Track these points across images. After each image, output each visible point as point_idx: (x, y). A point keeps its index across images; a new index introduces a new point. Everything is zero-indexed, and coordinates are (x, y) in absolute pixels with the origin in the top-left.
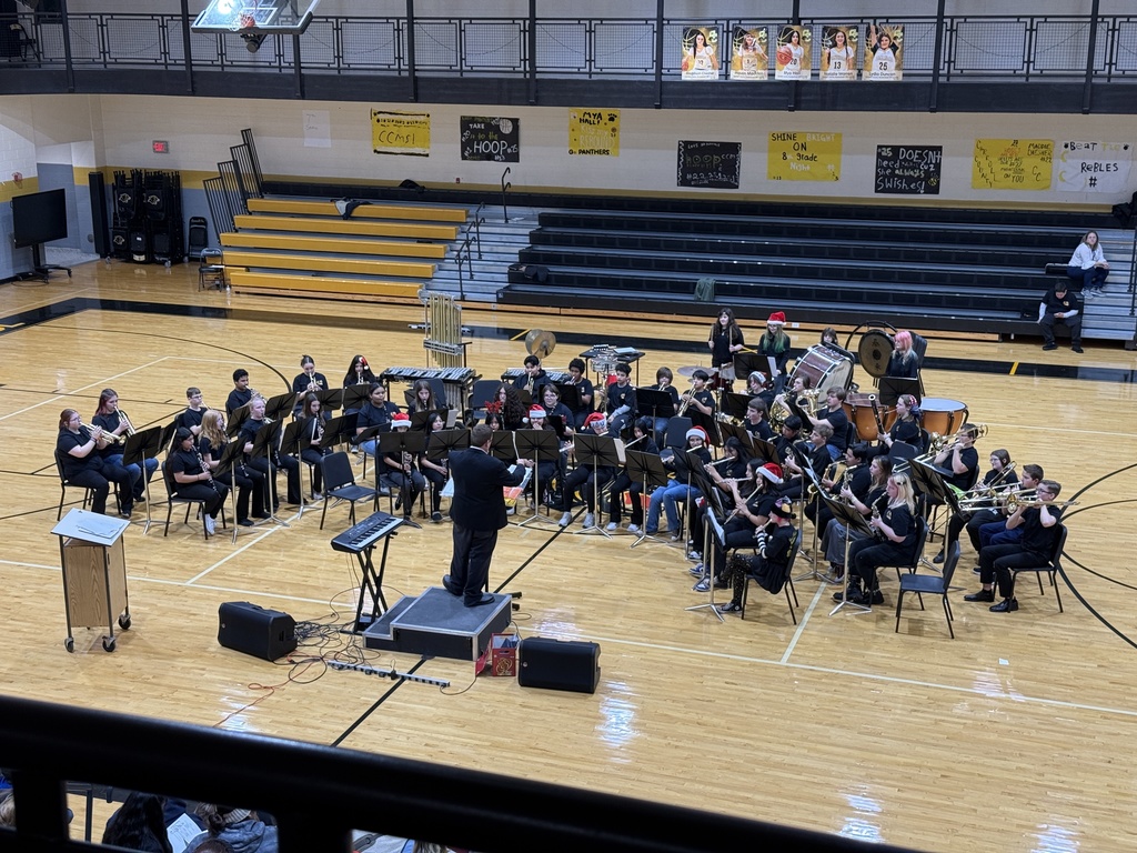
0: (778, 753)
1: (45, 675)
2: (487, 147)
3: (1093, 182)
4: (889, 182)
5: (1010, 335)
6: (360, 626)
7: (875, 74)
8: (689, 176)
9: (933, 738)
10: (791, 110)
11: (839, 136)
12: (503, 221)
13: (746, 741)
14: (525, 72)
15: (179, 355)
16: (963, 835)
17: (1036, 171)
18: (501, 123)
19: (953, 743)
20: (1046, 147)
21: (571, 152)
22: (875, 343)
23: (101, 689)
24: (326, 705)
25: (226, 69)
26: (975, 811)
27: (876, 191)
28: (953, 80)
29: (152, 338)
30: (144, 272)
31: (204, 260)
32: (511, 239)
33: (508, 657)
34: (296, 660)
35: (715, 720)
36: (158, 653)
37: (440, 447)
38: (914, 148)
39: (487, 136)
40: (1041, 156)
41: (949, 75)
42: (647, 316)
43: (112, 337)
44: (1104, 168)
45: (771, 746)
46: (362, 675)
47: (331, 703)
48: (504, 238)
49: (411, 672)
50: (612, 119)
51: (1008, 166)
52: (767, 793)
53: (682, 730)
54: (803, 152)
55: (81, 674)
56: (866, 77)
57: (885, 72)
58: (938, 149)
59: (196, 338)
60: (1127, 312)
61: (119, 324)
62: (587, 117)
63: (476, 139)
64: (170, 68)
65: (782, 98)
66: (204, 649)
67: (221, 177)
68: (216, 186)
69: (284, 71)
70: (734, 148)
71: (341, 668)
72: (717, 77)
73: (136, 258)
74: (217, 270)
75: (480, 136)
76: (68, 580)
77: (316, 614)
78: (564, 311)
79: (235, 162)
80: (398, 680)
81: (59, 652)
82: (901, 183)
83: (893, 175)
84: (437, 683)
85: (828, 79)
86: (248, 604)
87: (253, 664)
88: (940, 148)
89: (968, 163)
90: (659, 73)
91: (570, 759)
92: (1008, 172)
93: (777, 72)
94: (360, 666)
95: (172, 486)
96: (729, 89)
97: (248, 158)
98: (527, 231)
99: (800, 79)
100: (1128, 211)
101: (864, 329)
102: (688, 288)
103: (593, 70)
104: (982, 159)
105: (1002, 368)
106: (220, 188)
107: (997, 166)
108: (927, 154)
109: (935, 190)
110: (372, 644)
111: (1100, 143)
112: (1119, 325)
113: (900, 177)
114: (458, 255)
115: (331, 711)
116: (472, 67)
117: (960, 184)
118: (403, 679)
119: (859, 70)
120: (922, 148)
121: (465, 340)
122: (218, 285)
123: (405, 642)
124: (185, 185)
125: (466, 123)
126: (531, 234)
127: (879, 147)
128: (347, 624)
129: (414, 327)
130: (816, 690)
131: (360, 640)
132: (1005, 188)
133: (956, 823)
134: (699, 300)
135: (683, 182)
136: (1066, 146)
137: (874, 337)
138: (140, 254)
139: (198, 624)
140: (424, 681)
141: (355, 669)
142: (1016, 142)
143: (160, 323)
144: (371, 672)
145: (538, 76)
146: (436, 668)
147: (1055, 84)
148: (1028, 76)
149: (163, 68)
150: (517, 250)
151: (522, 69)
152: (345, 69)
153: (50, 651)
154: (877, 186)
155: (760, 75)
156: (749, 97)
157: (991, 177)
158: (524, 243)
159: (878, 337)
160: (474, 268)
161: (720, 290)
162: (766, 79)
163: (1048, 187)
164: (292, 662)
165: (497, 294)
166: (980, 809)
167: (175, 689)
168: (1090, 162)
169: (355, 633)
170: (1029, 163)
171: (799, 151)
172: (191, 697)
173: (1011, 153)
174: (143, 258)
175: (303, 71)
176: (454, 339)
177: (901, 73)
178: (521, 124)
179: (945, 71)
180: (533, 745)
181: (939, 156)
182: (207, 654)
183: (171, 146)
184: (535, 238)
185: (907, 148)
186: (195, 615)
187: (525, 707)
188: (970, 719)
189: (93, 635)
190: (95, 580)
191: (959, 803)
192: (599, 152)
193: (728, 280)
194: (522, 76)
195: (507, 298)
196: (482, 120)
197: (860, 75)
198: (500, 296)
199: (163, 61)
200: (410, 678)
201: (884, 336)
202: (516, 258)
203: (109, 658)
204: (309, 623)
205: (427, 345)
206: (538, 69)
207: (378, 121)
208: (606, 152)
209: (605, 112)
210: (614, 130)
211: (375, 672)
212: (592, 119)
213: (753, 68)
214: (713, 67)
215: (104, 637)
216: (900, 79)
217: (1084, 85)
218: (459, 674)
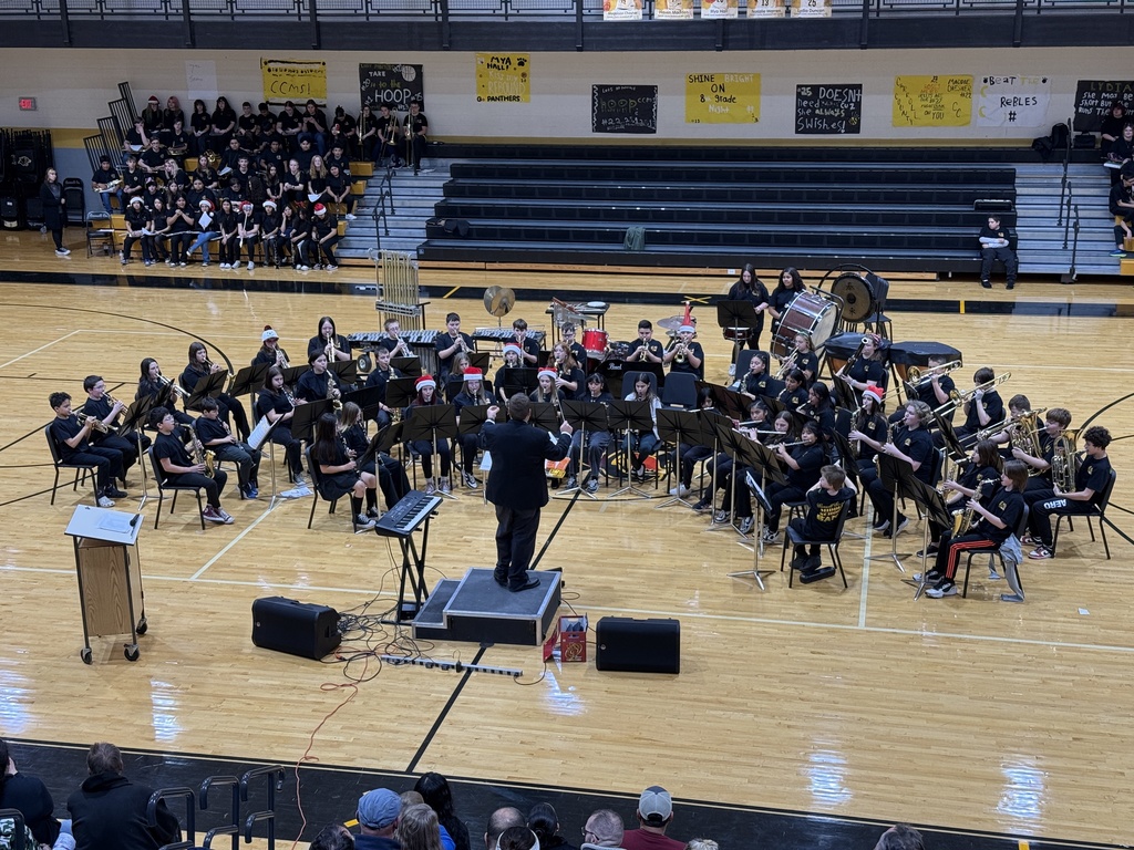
0: (897, 725)
1: (68, 692)
2: (389, 96)
3: (1012, 116)
4: (809, 122)
5: (947, 274)
6: (404, 615)
7: (804, 10)
8: (604, 122)
9: (1048, 698)
10: (719, 49)
11: (757, 76)
12: (413, 174)
13: (860, 716)
14: (437, 15)
15: (91, 328)
16: (1122, 802)
17: (956, 107)
18: (403, 70)
19: (1069, 703)
20: (966, 82)
21: (480, 99)
22: (849, 287)
23: (138, 703)
24: (397, 706)
25: (106, 18)
26: (1122, 774)
27: (797, 132)
28: (882, 15)
29: (54, 310)
30: (17, 239)
31: (91, 225)
32: (423, 192)
33: (577, 641)
34: (347, 656)
35: (817, 694)
36: (189, 659)
37: (474, 422)
38: (834, 87)
39: (389, 83)
40: (961, 92)
41: (878, 11)
42: (577, 267)
43: (8, 311)
44: (1023, 102)
45: (887, 719)
46: (423, 669)
47: (401, 702)
48: (416, 192)
49: (475, 662)
50: (521, 64)
51: (928, 103)
52: (902, 771)
53: (787, 707)
54: (720, 94)
55: (109, 688)
56: (795, 14)
57: (814, 9)
58: (858, 87)
59: (103, 309)
60: (1060, 245)
61: (11, 297)
62: (495, 62)
63: (377, 87)
64: (42, 18)
65: (709, 38)
66: (239, 651)
67: (102, 135)
68: (97, 145)
69: (170, 18)
70: (650, 91)
71: (398, 662)
72: (641, 17)
73: (8, 224)
74: (106, 234)
75: (381, 85)
76: (85, 586)
77: (347, 604)
78: (489, 266)
79: (115, 118)
80: (464, 673)
81: (75, 664)
82: (822, 123)
83: (813, 115)
84: (509, 673)
85: (755, 17)
86: (282, 599)
87: (299, 664)
88: (860, 86)
89: (889, 100)
90: (580, 14)
91: (683, 747)
92: (928, 109)
93: (703, 11)
94: (418, 660)
95: (161, 473)
96: (654, 29)
97: (126, 112)
98: (441, 184)
99: (727, 17)
100: (1049, 145)
101: (836, 274)
102: (617, 237)
103: (510, 12)
104: (902, 97)
105: (949, 307)
106: (102, 147)
107: (918, 103)
108: (847, 93)
109: (856, 130)
110: (422, 634)
111: (1019, 76)
112: (1053, 259)
113: (821, 117)
114: (375, 211)
115: (404, 712)
116: (378, 10)
117: (881, 122)
118: (470, 671)
119: (788, 7)
120: (842, 87)
121: (422, 300)
122: (106, 251)
123: (460, 630)
124: (56, 145)
125: (365, 71)
126: (445, 187)
127: (798, 86)
128: (386, 614)
129: (362, 288)
130: (908, 654)
131: (408, 631)
132: (926, 125)
133: (1110, 790)
134: (630, 249)
135: (599, 128)
136: (985, 81)
137: (848, 280)
138: (11, 220)
139: (220, 623)
140: (493, 671)
141: (413, 662)
142: (936, 78)
143: (57, 294)
144: (431, 665)
145: (451, 19)
146: (500, 656)
147: (985, 18)
148: (958, 9)
149: (35, 18)
150: (432, 204)
151: (433, 12)
152: (239, 15)
153: (64, 664)
154: (797, 127)
155: (686, 14)
156: (675, 37)
157: (911, 114)
158: (437, 197)
159: (852, 281)
160: (389, 224)
161: (650, 238)
162: (692, 18)
163: (968, 123)
164: (342, 659)
165: (417, 250)
166: (1126, 771)
167: (223, 698)
168: (1010, 97)
169: (398, 623)
170: (949, 99)
171: (718, 93)
172: (244, 706)
173: (930, 90)
174: (14, 224)
175: (192, 18)
176: (410, 300)
177: (830, 9)
178: (425, 70)
179: (875, 7)
180: (637, 734)
181: (859, 95)
182: (241, 657)
183: (39, 104)
184: (449, 190)
185: (827, 87)
186: (213, 613)
187: (611, 693)
188: (1076, 675)
189: (107, 642)
190: (115, 583)
191: (1103, 767)
192: (509, 98)
193: (658, 227)
194: (433, 19)
195: (427, 254)
196: (384, 67)
197: (788, 12)
198: (421, 252)
199: (35, 11)
200: (477, 670)
201: (858, 279)
202: (432, 213)
203: (133, 668)
204: (344, 615)
205: (380, 307)
206: (450, 12)
207: (269, 70)
208: (516, 98)
209: (514, 56)
210: (524, 75)
211: (437, 665)
212: (500, 64)
213: (678, 7)
214: (637, 7)
215: (126, 645)
216: (830, 15)
217: (1015, 18)
218: (527, 661)
